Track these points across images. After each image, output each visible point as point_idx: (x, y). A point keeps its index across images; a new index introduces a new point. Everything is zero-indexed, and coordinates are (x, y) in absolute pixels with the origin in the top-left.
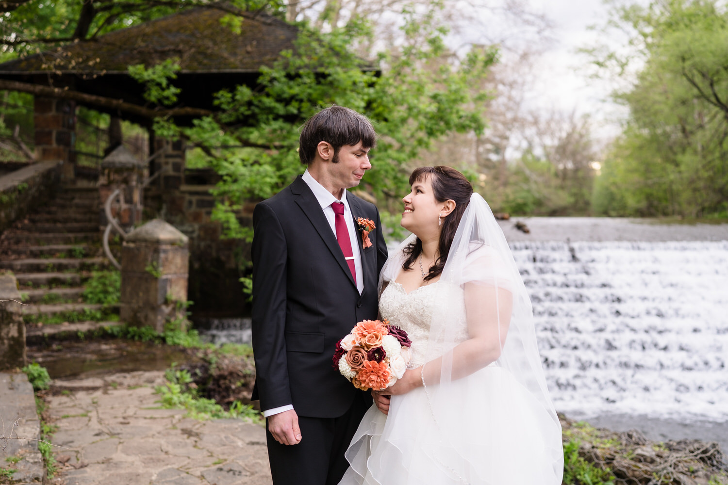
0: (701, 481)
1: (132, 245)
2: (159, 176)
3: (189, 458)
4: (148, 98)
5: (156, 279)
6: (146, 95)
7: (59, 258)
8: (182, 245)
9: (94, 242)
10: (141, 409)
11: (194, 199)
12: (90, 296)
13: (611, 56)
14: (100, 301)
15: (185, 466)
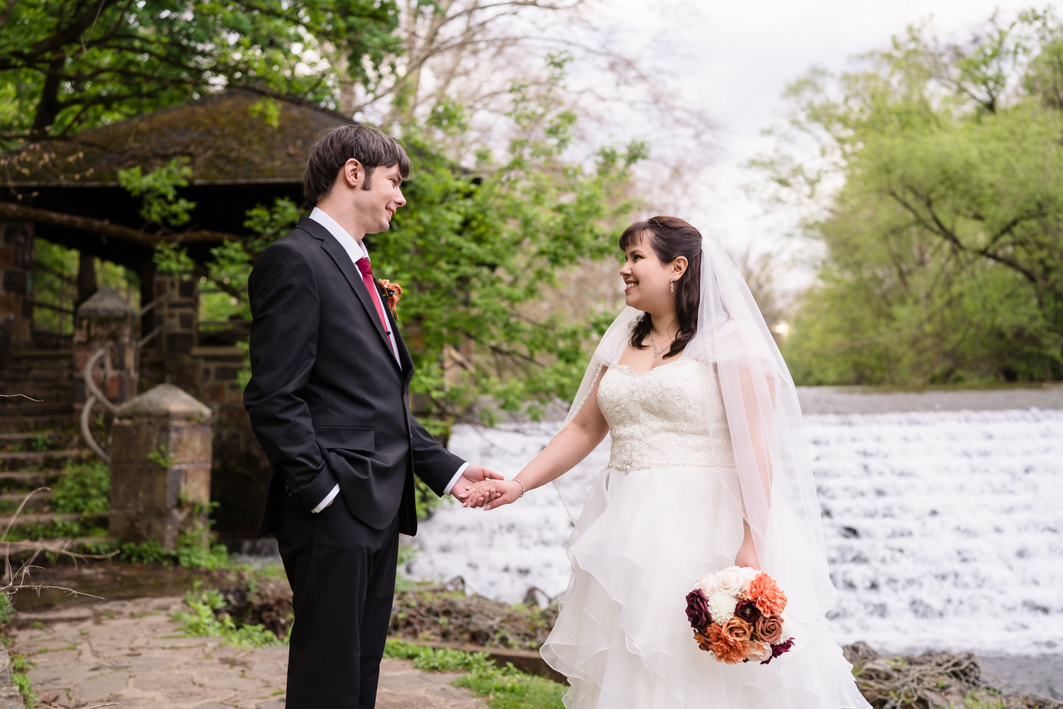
0: (953, 699)
1: (127, 422)
2: (160, 335)
3: (236, 690)
4: (147, 216)
5: (165, 470)
6: (143, 212)
7: (12, 451)
8: (202, 420)
9: (64, 428)
10: (154, 638)
11: (213, 366)
12: (62, 502)
13: (798, 171)
14: (77, 510)
15: (231, 698)
